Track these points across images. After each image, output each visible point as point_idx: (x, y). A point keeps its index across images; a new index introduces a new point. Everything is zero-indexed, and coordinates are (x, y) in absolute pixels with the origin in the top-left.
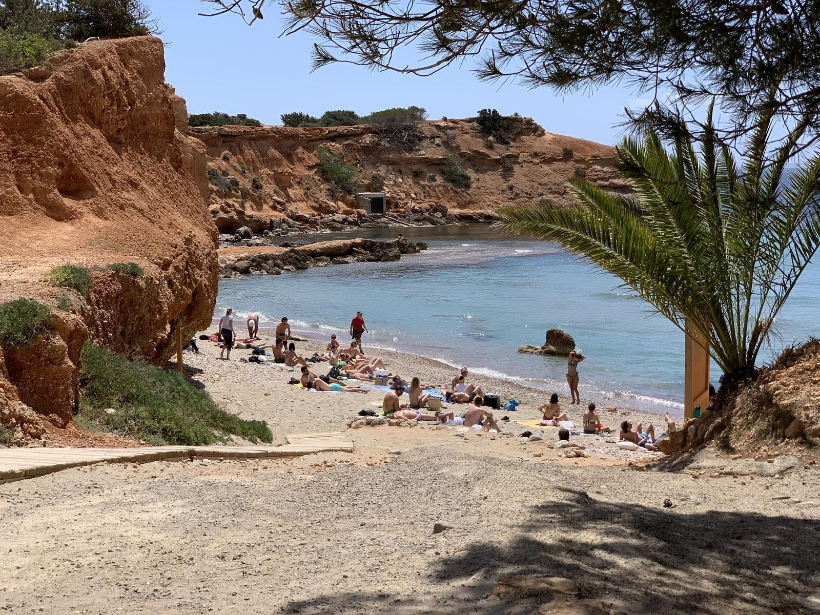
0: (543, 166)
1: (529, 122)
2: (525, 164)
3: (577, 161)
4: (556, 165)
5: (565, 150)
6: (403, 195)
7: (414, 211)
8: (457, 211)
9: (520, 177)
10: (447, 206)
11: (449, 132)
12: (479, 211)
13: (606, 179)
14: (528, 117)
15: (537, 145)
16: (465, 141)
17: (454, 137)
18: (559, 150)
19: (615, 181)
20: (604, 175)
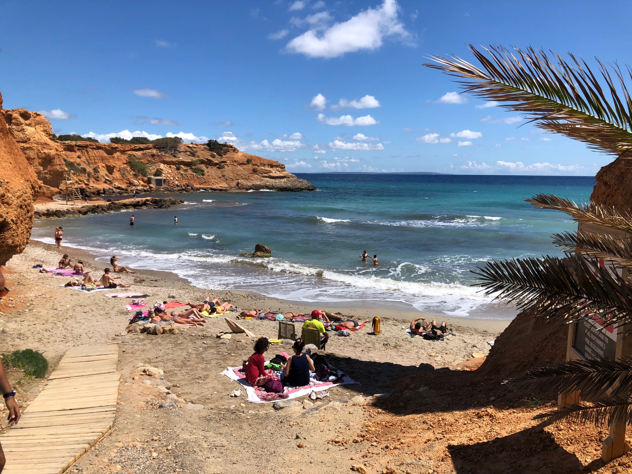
0: (238, 166)
1: (231, 147)
2: (230, 166)
3: (253, 165)
4: (244, 166)
5: (248, 159)
6: (172, 178)
7: (178, 186)
8: (198, 186)
9: (228, 170)
10: (194, 184)
11: (195, 149)
12: (209, 186)
14: (231, 144)
15: (236, 156)
16: (202, 154)
17: (196, 152)
18: (245, 160)
19: (271, 174)
20: (266, 172)
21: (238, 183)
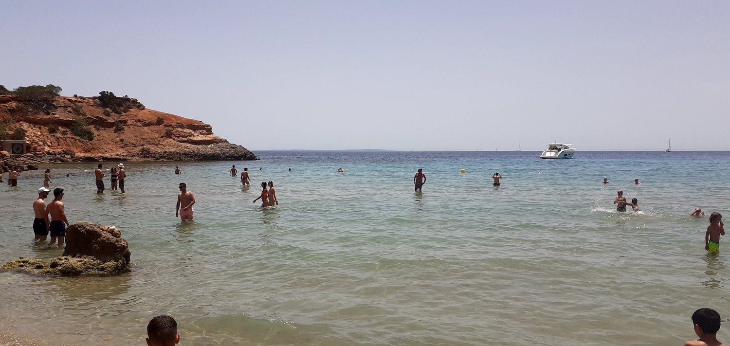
0: (144, 127)
1: (135, 101)
2: (132, 126)
3: (166, 126)
4: (152, 127)
5: (158, 118)
6: (41, 143)
7: (49, 153)
8: (82, 155)
9: (128, 134)
10: (76, 151)
11: (79, 104)
12: (99, 155)
13: (186, 137)
14: (134, 98)
15: (141, 114)
16: (90, 110)
17: (81, 107)
18: (155, 119)
19: (191, 138)
20: (184, 134)
21: (143, 150)
